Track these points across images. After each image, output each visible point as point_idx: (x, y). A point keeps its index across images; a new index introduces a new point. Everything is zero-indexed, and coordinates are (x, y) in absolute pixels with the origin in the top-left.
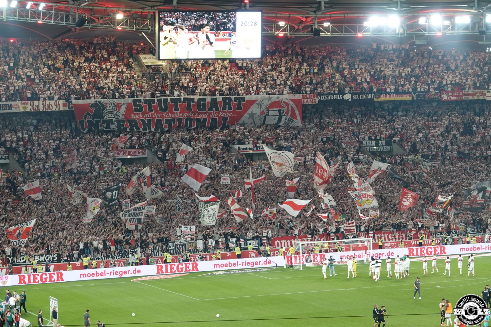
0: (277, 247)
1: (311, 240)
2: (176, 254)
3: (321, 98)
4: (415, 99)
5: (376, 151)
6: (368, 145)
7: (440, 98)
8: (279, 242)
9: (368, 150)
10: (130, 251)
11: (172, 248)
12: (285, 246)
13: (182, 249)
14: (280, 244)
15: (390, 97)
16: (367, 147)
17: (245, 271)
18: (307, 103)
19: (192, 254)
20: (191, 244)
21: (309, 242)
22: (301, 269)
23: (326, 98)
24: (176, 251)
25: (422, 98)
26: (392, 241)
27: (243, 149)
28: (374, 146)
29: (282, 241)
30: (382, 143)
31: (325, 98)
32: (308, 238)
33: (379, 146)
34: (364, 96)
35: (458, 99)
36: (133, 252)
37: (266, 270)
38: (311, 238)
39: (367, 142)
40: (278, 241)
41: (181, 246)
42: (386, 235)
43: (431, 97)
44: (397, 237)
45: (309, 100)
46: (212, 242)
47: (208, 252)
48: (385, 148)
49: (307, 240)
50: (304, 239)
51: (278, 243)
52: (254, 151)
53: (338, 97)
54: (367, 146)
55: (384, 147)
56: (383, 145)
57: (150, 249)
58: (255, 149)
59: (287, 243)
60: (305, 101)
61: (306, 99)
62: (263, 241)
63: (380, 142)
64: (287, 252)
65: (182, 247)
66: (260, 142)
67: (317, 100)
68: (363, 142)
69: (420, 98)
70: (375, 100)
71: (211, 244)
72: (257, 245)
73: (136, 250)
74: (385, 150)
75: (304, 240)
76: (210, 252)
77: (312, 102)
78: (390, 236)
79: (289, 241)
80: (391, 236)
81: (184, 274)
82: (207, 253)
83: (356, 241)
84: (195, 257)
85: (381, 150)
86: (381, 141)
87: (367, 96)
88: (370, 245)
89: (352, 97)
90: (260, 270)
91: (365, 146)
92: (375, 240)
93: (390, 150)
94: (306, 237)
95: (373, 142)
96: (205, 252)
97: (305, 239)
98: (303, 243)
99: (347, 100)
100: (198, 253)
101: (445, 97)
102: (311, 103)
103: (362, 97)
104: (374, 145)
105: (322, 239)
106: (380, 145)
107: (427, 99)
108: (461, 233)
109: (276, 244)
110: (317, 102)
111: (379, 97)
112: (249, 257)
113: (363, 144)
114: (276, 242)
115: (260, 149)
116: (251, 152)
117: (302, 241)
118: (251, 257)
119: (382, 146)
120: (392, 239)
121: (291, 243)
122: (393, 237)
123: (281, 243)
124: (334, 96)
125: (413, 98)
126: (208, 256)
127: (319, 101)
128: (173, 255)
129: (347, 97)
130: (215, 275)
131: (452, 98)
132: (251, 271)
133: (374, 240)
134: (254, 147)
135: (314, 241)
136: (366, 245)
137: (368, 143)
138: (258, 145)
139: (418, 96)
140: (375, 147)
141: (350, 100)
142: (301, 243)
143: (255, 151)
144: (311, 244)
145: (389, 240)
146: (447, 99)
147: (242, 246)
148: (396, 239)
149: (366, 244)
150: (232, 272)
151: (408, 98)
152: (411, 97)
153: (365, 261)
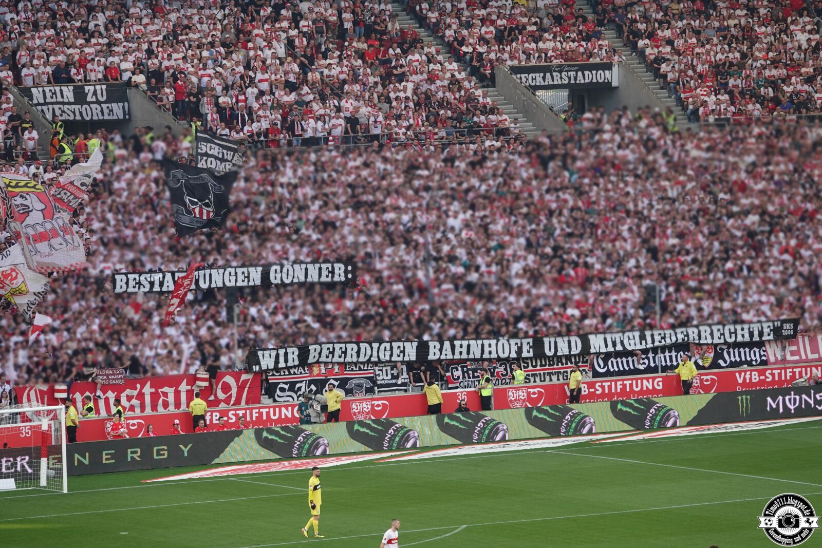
26: (131, 414)
30: (95, 93)
33: (88, 103)
42: (111, 395)
44: (148, 400)
48: (105, 108)
54: (46, 103)
56: (101, 99)
63: (89, 89)
74: (107, 117)
80: (129, 398)
86: (93, 91)
93: (121, 117)
95: (64, 90)
104: (71, 99)
106: (89, 99)
108: (360, 386)
113: (31, 97)
119: (98, 103)
120: (132, 408)
122: (134, 402)
136: (44, 428)
137: (49, 94)
140: (74, 107)
148: (143, 408)
149: (44, 423)
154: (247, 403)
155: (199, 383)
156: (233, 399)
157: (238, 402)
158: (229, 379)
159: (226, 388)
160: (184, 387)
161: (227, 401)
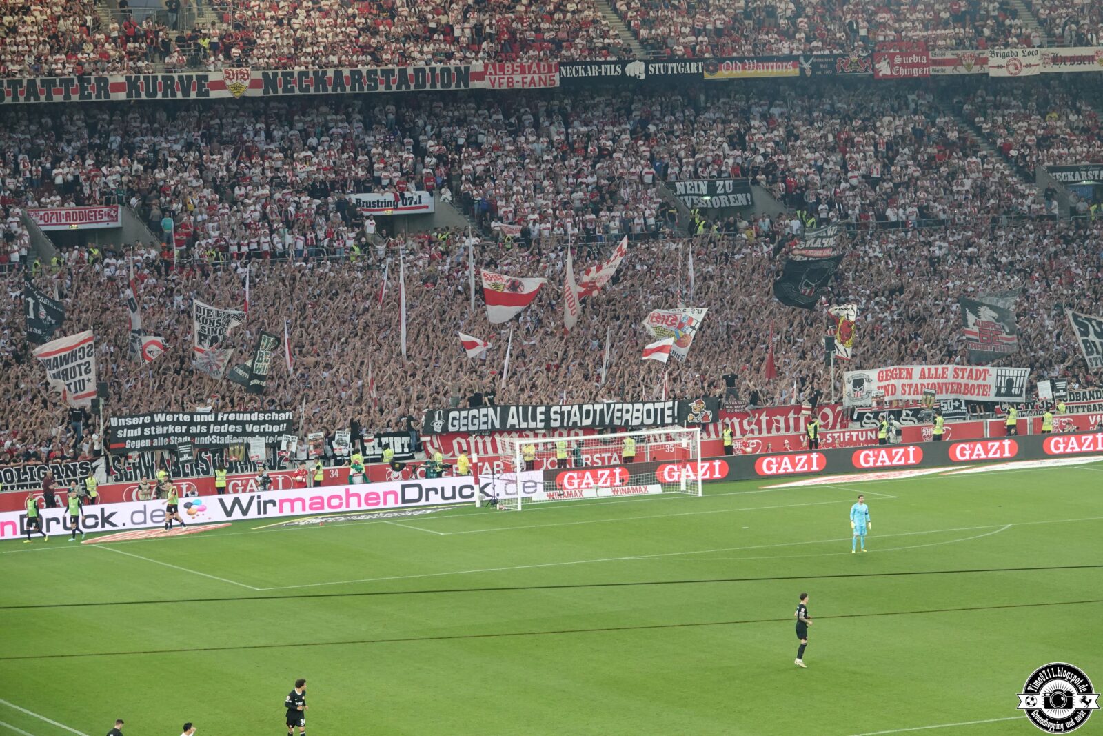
0: (457, 453)
1: (544, 436)
2: (198, 473)
3: (569, 72)
4: (809, 73)
5: (710, 206)
6: (689, 192)
7: (870, 72)
8: (463, 442)
9: (689, 204)
10: (81, 467)
11: (186, 457)
12: (477, 451)
13: (214, 461)
14: (465, 447)
15: (744, 68)
16: (686, 198)
17: (376, 516)
18: (532, 87)
19: (240, 473)
20: (237, 447)
21: (540, 440)
22: (520, 509)
23: (582, 73)
24: (197, 466)
25: (828, 72)
26: (750, 436)
27: (368, 204)
28: (703, 195)
29: (472, 440)
30: (724, 186)
31: (577, 72)
33: (718, 195)
34: (678, 68)
35: (916, 72)
36: (88, 469)
37: (429, 512)
38: (543, 431)
39: (688, 183)
40: (459, 439)
41: (210, 454)
42: (736, 421)
43: (848, 70)
44: (764, 426)
45: (536, 78)
46: (289, 442)
47: (280, 468)
48: (732, 200)
49: (536, 435)
50: (528, 432)
51: (459, 444)
52: (396, 208)
53: (612, 71)
54: (686, 194)
55: (731, 196)
56: (728, 191)
57: (131, 461)
58: (400, 205)
59: (484, 443)
60: (528, 80)
61: (529, 77)
63: (720, 183)
64: (482, 468)
65: (214, 456)
66: (412, 185)
67: (557, 77)
68: (677, 184)
69: (823, 70)
70: (707, 76)
71: (288, 446)
72: (406, 450)
73: (94, 464)
74: (732, 204)
75: (528, 436)
76: (284, 468)
77: (545, 84)
78: (745, 423)
79: (488, 440)
80: (750, 424)
81: (219, 525)
82: (276, 471)
83: (661, 437)
84: (248, 481)
85: (723, 205)
86: (722, 183)
87: (685, 67)
88: (695, 447)
89: (647, 70)
90: (414, 513)
91: (681, 195)
92: (709, 435)
93: (745, 203)
95: (700, 183)
96: (272, 468)
97: (531, 434)
98: (524, 441)
99: (635, 79)
100: (255, 470)
101: (884, 69)
102: (542, 86)
103: (672, 69)
104: (705, 192)
106: (719, 191)
107: (839, 73)
108: (929, 415)
109: (456, 446)
110: (557, 84)
111: (716, 70)
112: (385, 480)
113: (675, 189)
114: (455, 442)
115: (413, 205)
116: (389, 212)
117: (521, 436)
118: (390, 480)
119: (725, 194)
120: (752, 431)
121: (494, 443)
122: (753, 426)
123: (468, 443)
124: (600, 68)
125: (802, 70)
126: (280, 479)
127: (562, 79)
128: (190, 477)
129: (636, 69)
130: (298, 525)
131: (904, 72)
132: (390, 515)
133: (704, 435)
134: (397, 200)
136: (684, 445)
137: (689, 187)
138: (407, 194)
139: (815, 67)
140: (707, 198)
141: (643, 77)
143: (401, 209)
144: (545, 445)
145: (744, 432)
146: (889, 73)
147: (368, 453)
148: (760, 431)
149: (684, 442)
150: (342, 519)
151: (791, 71)
152: (797, 70)
153: (683, 487)
154: (841, 427)
155: (803, 412)
156: (831, 424)
157: (834, 427)
158: (827, 411)
159: (825, 417)
160: (792, 416)
161: (826, 426)
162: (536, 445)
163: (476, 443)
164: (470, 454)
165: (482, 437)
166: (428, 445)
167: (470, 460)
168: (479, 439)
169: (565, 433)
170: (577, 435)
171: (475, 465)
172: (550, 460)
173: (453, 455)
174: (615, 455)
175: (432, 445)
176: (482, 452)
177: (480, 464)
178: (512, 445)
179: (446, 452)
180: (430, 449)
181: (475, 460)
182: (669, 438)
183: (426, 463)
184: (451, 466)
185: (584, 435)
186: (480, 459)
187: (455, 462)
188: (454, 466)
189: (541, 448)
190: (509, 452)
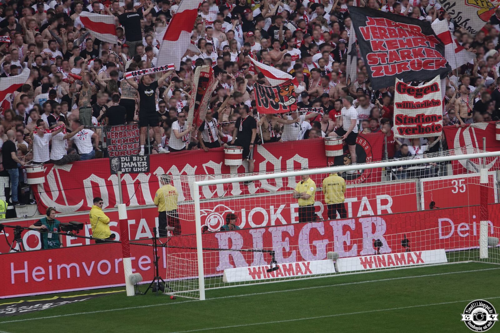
0: (90, 203)
1: (241, 171)
8: (101, 182)
12: (126, 200)
21: (235, 179)
22: (202, 297)
29: (114, 178)
32: (229, 162)
38: (238, 162)
40: (94, 178)
49: (226, 170)
50: (211, 164)
51: (95, 186)
59: (137, 184)
62: (33, 181)
64: (135, 228)
75: (211, 171)
79: (144, 178)
83: (441, 167)
94: (221, 157)
97: (216, 167)
98: (207, 181)
105: (290, 163)
109: (89, 192)
114: (87, 183)
117: (200, 172)
123: (109, 185)
135: (256, 170)
136: (484, 180)
142: (195, 183)
144: (244, 185)
162: (228, 187)
163: (123, 185)
164: (112, 202)
165: (134, 174)
166: (41, 190)
167: (114, 216)
168: (128, 178)
169: (277, 162)
170: (297, 166)
171: (123, 224)
172: (253, 212)
173: (85, 208)
174: (365, 200)
175: (49, 193)
176: (134, 202)
177: (132, 222)
178: (186, 188)
179: (72, 202)
180: (44, 198)
181: (123, 216)
182: (458, 168)
183: (39, 223)
184: (81, 227)
185: (311, 167)
186: (132, 214)
187: (87, 219)
188: (87, 227)
189: (236, 192)
190: (181, 198)
